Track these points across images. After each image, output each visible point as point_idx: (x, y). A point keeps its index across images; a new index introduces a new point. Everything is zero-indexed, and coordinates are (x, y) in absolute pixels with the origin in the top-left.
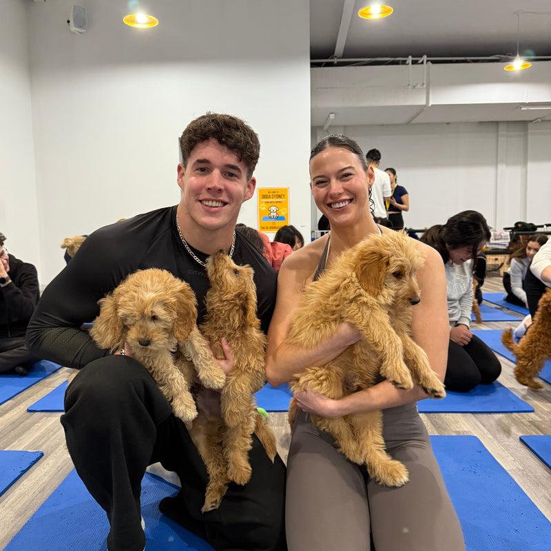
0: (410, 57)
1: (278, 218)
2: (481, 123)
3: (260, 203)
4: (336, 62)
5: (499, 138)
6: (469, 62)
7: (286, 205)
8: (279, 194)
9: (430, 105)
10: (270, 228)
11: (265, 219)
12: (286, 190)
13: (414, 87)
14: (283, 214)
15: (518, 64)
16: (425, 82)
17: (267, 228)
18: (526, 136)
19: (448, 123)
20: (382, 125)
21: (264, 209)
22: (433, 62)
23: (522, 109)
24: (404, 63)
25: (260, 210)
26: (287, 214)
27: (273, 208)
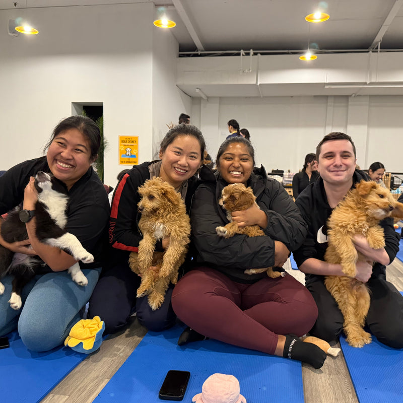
0: (251, 50)
1: (131, 156)
2: (315, 96)
3: (120, 145)
4: (199, 54)
5: (328, 108)
6: (290, 54)
7: (137, 148)
8: (133, 140)
9: (258, 84)
10: (127, 162)
11: (123, 156)
12: (137, 138)
13: (243, 71)
14: (134, 153)
15: (308, 56)
16: (251, 68)
17: (125, 162)
18: (347, 106)
19: (292, 97)
20: (246, 97)
21: (122, 149)
22: (262, 54)
23: (326, 87)
24: (239, 54)
25: (120, 150)
26: (137, 154)
27: (129, 149)
